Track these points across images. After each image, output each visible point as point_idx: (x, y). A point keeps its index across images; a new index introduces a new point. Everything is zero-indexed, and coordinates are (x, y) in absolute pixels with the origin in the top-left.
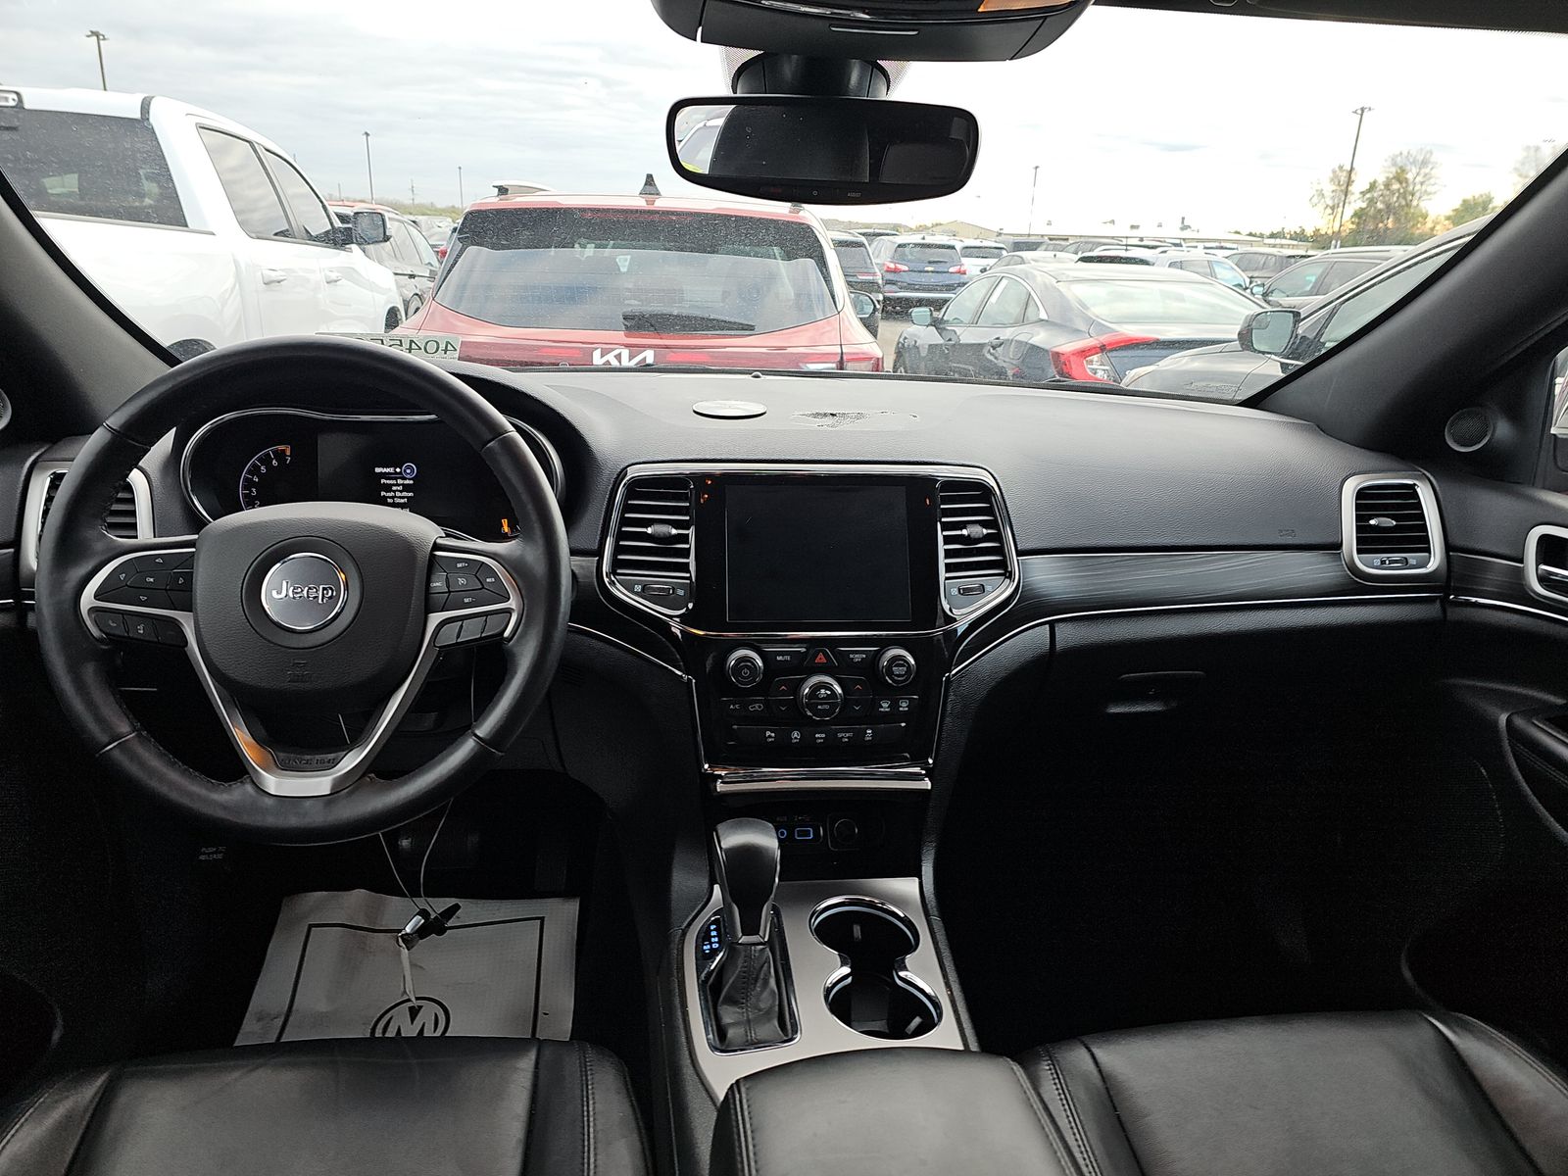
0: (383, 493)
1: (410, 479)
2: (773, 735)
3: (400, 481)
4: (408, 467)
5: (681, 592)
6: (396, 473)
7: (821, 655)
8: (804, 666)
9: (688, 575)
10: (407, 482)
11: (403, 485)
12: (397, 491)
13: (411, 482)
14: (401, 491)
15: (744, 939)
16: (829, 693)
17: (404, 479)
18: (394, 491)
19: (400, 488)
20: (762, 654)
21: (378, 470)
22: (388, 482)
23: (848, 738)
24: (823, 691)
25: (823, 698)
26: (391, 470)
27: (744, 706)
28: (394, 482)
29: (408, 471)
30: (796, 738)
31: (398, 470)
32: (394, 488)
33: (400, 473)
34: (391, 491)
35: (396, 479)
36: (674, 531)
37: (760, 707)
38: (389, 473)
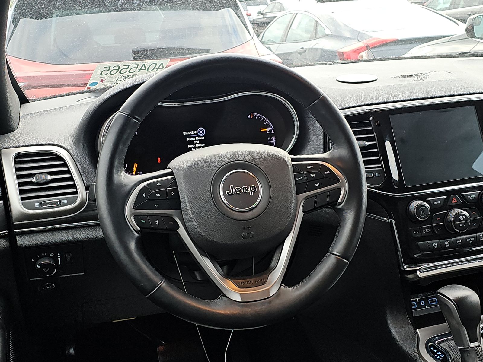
0: (189, 146)
1: (202, 136)
2: (436, 244)
3: (197, 138)
4: (201, 130)
5: (378, 175)
6: (194, 134)
7: (454, 199)
8: (447, 206)
9: (380, 165)
10: (200, 138)
11: (199, 140)
12: (197, 144)
13: (203, 138)
14: (199, 144)
15: (472, 345)
16: (464, 217)
17: (199, 136)
18: (195, 144)
19: (198, 142)
20: (428, 202)
21: (185, 133)
22: (191, 139)
23: (472, 240)
24: (461, 217)
25: (462, 221)
26: (192, 132)
27: (420, 230)
28: (194, 139)
29: (201, 132)
30: (447, 244)
31: (195, 132)
32: (195, 142)
33: (197, 134)
34: (193, 144)
35: (195, 137)
36: (367, 143)
37: (428, 230)
38: (191, 135)
